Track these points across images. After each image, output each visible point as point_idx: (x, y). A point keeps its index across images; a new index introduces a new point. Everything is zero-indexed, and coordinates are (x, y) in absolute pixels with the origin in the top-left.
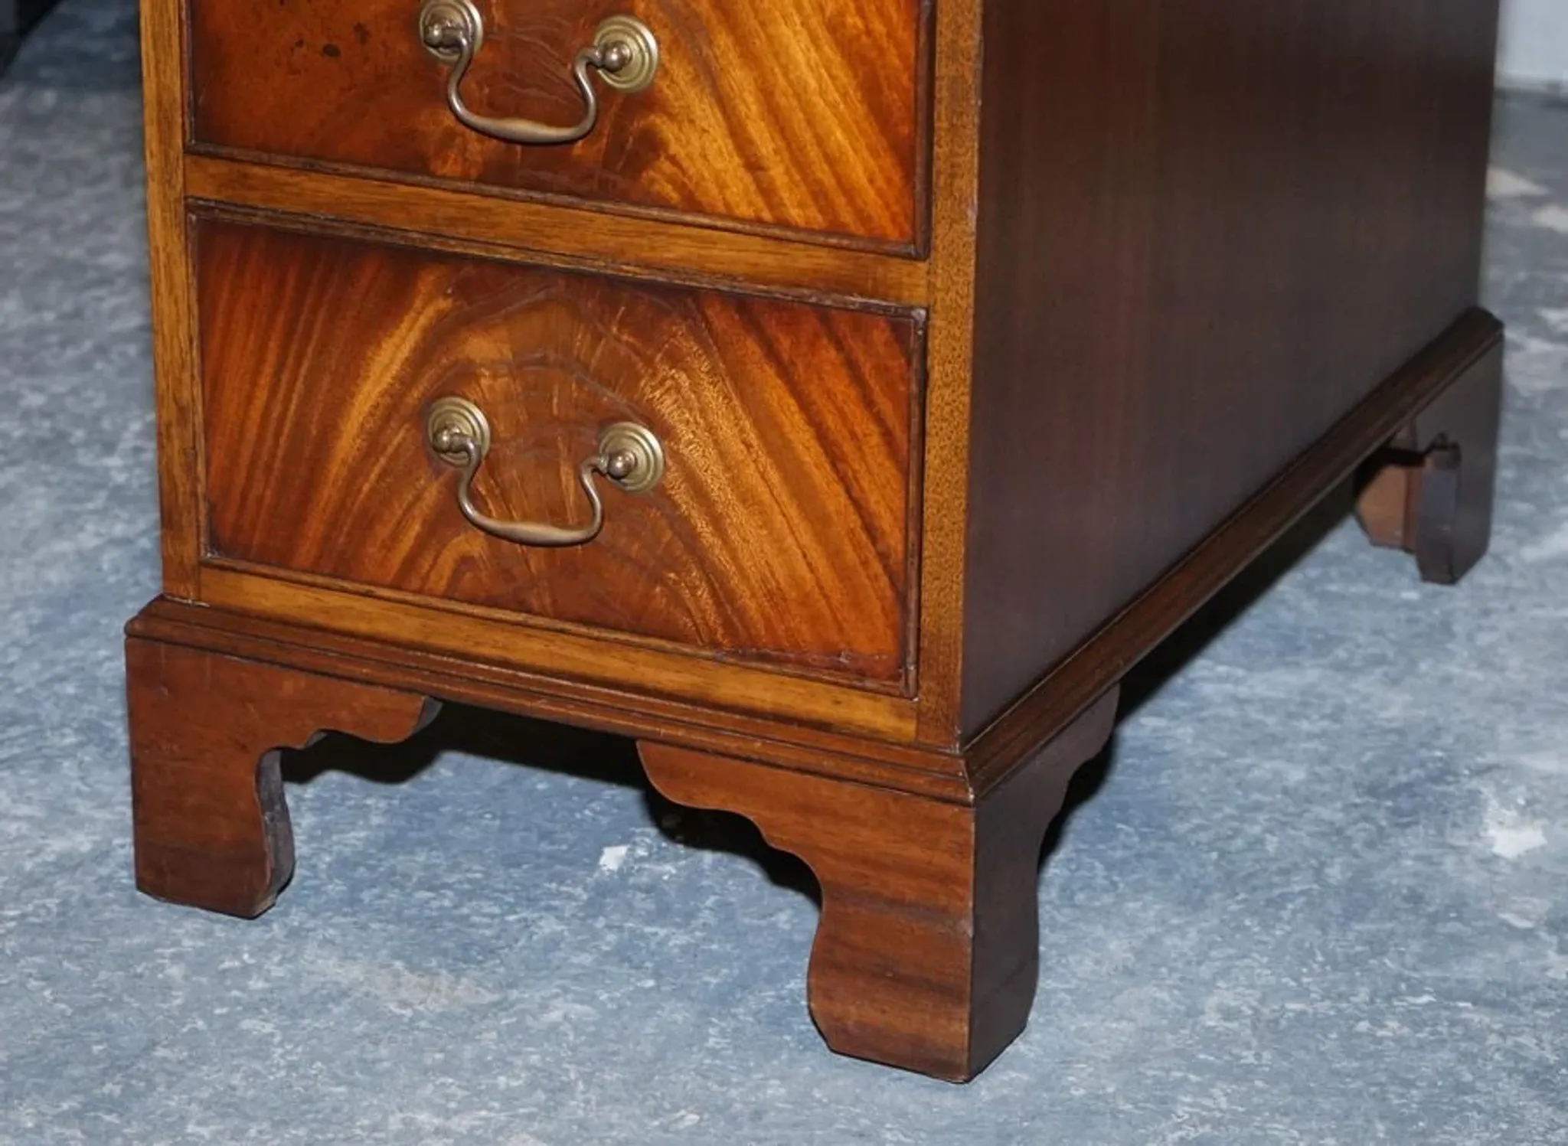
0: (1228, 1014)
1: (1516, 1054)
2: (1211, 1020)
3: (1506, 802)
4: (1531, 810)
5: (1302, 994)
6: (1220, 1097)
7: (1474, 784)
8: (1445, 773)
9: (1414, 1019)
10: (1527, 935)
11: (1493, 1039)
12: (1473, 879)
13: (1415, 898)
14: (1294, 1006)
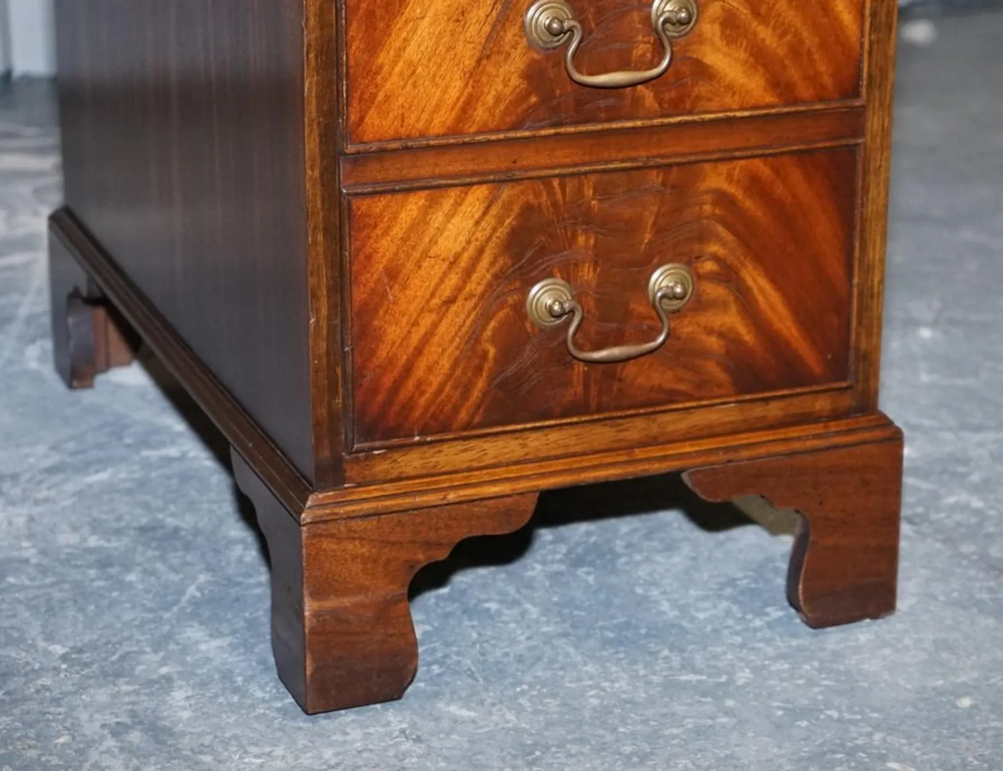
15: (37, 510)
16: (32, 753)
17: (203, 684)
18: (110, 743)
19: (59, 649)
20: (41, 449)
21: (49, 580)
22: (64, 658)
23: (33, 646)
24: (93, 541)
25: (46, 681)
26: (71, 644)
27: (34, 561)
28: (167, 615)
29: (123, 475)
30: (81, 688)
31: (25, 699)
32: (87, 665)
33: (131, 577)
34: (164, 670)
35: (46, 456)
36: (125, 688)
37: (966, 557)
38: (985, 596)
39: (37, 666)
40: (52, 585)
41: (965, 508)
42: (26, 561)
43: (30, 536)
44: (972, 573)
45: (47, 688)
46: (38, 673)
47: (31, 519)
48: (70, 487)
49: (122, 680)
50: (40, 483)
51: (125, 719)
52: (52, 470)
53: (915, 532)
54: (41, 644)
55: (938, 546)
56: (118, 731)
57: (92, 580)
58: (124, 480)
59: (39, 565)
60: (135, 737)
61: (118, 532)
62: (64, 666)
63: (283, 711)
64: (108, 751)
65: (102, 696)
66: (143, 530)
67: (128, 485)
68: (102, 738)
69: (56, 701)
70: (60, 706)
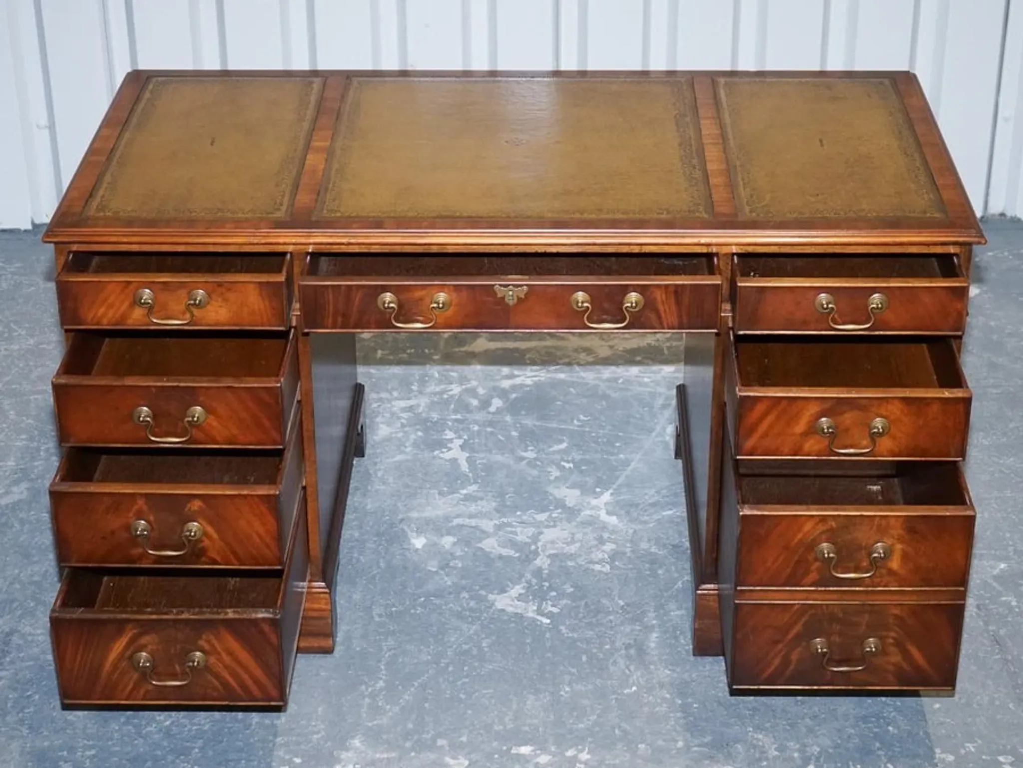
0: (380, 616)
1: (450, 609)
2: (377, 619)
3: (412, 531)
4: (419, 532)
5: (394, 606)
6: (391, 642)
7: (401, 526)
8: (392, 525)
9: (424, 606)
10: (436, 572)
11: (444, 607)
12: (416, 558)
13: (405, 568)
14: (394, 609)
15: (640, 527)
16: (595, 651)
17: (665, 632)
18: (623, 652)
19: (621, 603)
20: (653, 491)
21: (631, 566)
22: (622, 607)
23: (614, 599)
24: (654, 549)
25: (611, 618)
26: (626, 601)
27: (629, 555)
28: (665, 594)
29: (678, 514)
30: (622, 624)
31: (602, 624)
32: (628, 613)
33: (660, 572)
34: (654, 622)
35: (653, 496)
36: (638, 628)
37: (987, 631)
38: (981, 655)
39: (611, 609)
40: (632, 569)
41: (1007, 605)
42: (624, 553)
43: (631, 541)
44: (985, 641)
45: (611, 621)
46: (609, 613)
47: (635, 531)
48: (656, 517)
49: (638, 623)
50: (646, 511)
51: (632, 642)
52: (654, 505)
53: (977, 614)
54: (616, 598)
55: (981, 623)
56: (628, 647)
57: (646, 570)
58: (678, 517)
59: (629, 557)
60: (632, 652)
61: (664, 546)
62: (621, 611)
63: (687, 651)
64: (621, 655)
65: (628, 629)
66: (674, 546)
67: (679, 520)
68: (621, 649)
69: (612, 628)
70: (612, 630)
